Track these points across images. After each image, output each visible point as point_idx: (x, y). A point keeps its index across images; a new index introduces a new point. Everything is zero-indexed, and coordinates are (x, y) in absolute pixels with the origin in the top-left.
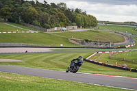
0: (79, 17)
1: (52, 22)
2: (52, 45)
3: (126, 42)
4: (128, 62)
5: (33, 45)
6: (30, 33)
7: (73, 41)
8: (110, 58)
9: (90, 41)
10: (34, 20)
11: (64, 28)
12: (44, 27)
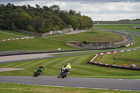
0: (73, 18)
1: (47, 26)
2: (50, 50)
3: (126, 40)
4: (135, 61)
5: (29, 51)
6: (25, 39)
7: (70, 45)
8: (115, 59)
9: (89, 43)
10: (27, 25)
11: (60, 32)
12: (39, 32)
